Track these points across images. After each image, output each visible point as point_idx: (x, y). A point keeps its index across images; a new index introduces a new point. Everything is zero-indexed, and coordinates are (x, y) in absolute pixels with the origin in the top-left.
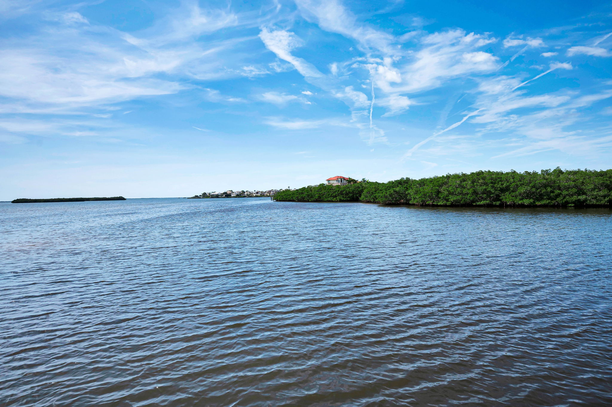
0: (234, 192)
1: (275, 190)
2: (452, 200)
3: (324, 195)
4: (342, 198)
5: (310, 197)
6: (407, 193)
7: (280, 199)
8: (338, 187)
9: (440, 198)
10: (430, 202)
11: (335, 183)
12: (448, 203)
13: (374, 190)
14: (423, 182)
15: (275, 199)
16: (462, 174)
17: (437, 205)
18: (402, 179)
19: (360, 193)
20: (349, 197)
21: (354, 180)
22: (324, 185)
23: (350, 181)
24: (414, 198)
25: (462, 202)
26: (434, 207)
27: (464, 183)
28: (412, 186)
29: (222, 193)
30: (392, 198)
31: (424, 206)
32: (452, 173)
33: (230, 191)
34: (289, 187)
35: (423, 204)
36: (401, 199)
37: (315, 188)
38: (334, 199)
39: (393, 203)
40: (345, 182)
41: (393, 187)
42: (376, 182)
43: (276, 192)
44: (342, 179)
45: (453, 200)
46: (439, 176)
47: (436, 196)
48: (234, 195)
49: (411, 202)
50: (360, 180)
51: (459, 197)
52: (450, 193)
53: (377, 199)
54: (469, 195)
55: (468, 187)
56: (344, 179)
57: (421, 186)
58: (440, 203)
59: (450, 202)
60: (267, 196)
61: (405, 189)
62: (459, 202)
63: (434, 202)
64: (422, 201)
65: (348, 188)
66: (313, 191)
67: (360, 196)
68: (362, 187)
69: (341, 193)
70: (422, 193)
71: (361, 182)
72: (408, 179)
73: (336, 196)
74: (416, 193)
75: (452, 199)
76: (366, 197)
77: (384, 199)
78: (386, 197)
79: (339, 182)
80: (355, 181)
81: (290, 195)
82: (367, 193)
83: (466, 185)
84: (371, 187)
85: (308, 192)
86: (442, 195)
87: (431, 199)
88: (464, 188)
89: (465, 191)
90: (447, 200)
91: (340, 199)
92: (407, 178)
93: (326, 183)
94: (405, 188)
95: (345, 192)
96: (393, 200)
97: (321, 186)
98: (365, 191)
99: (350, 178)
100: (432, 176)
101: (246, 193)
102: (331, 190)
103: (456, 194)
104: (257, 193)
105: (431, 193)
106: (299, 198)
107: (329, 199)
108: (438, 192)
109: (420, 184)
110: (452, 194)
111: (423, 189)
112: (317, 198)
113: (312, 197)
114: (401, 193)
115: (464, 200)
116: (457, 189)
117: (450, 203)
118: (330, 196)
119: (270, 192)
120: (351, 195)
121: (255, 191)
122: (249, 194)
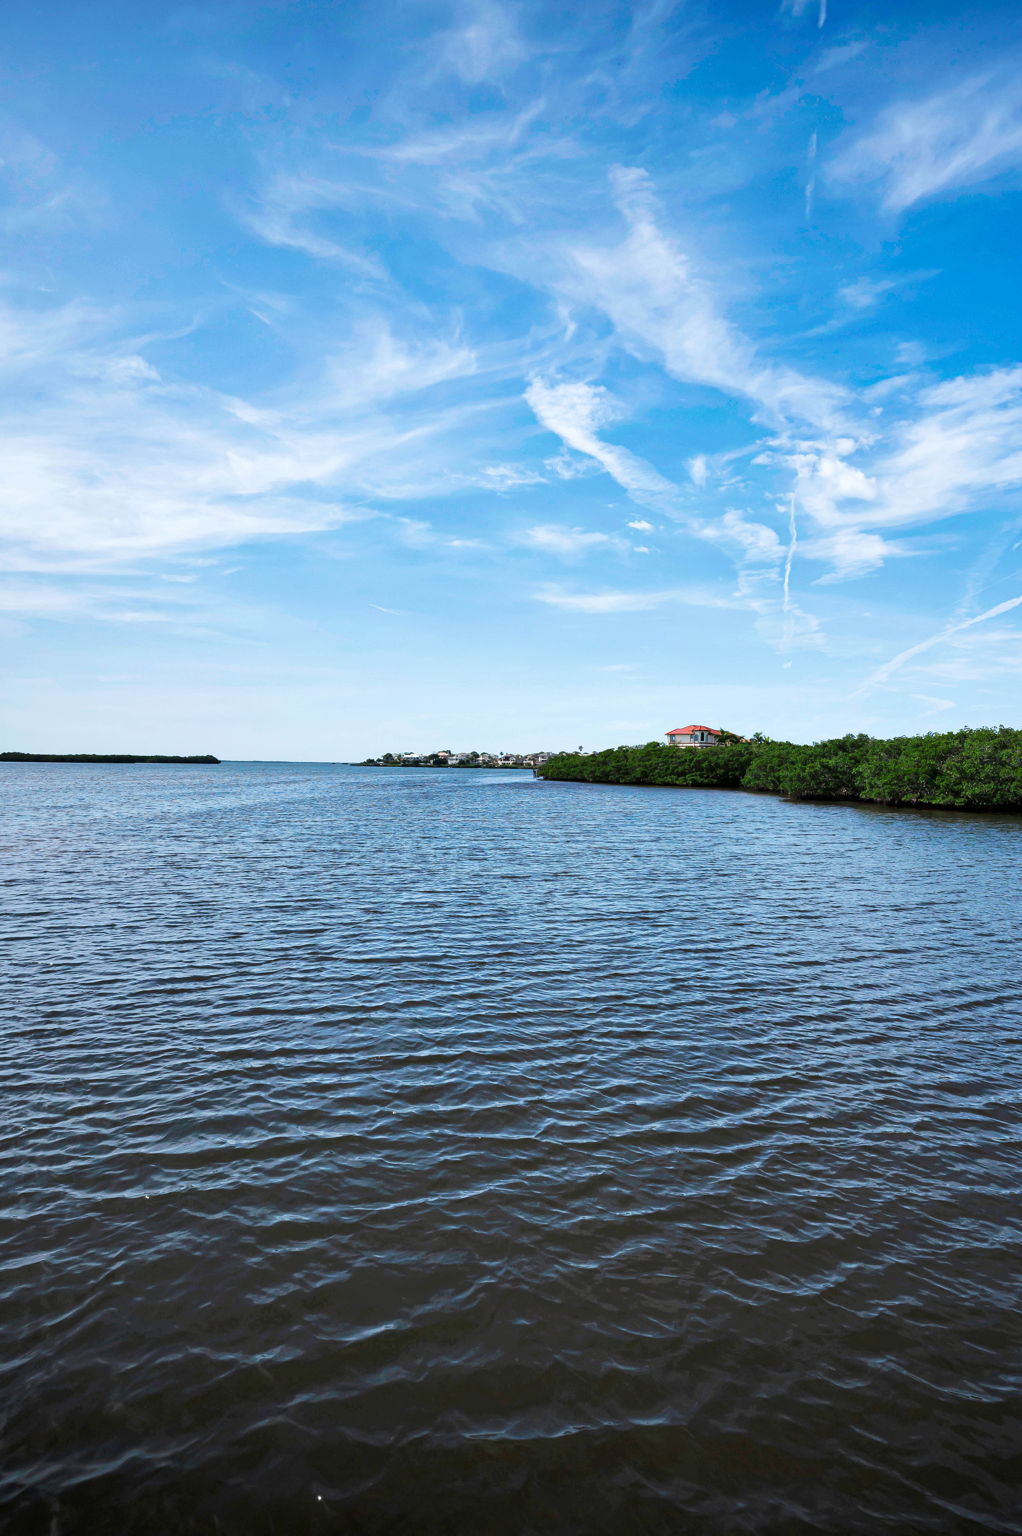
0: (453, 755)
1: (548, 753)
2: (969, 793)
3: (656, 768)
4: (699, 780)
5: (624, 774)
6: (854, 771)
7: (552, 774)
8: (690, 750)
9: (938, 787)
10: (913, 798)
11: (685, 742)
12: (959, 802)
13: (776, 761)
14: (897, 747)
15: (541, 775)
16: (1001, 730)
17: (930, 804)
18: (849, 737)
19: (743, 767)
20: (716, 777)
21: (733, 736)
22: (658, 744)
23: (724, 737)
24: (870, 783)
25: (995, 800)
26: (923, 809)
27: (1005, 752)
28: (869, 756)
29: (428, 755)
30: (817, 784)
31: (895, 805)
32: (975, 726)
33: (446, 752)
34: (581, 748)
35: (894, 800)
36: (840, 787)
37: (634, 751)
38: (681, 780)
39: (819, 795)
40: (711, 739)
41: (824, 756)
42: (788, 744)
43: (550, 757)
44: (705, 732)
45: (972, 795)
46: (941, 733)
47: (927, 783)
48: (454, 762)
49: (863, 795)
50: (748, 736)
51: (988, 788)
52: (965, 777)
53: (780, 782)
54: (1015, 784)
55: (1014, 763)
56: (710, 732)
57: (890, 756)
58: (938, 801)
59: (963, 800)
60: (529, 767)
61: (853, 761)
62: (987, 800)
63: (921, 797)
64: (890, 794)
65: (716, 754)
66: (630, 760)
67: (743, 774)
68: (751, 753)
69: (698, 766)
70: (893, 774)
71: (749, 743)
72: (863, 739)
73: (683, 774)
74: (878, 773)
75: (970, 790)
76: (757, 777)
77: (796, 785)
78: (802, 780)
79: (696, 739)
80: (735, 739)
81: (576, 766)
82: (760, 767)
83: (1009, 757)
84: (772, 753)
85: (618, 762)
86: (942, 781)
87: (914, 791)
88: (1003, 764)
89: (1004, 773)
90: (957, 794)
91: (693, 781)
92: (861, 736)
93: (665, 741)
94: (851, 758)
95: (706, 763)
96: (819, 788)
97: (651, 749)
98: (754, 764)
99: (723, 732)
100: (923, 733)
101: (481, 758)
102: (672, 757)
103: (980, 780)
104: (507, 758)
105: (916, 774)
106: (597, 774)
107: (668, 779)
108: (934, 773)
109: (888, 752)
110: (971, 778)
111: (896, 764)
112: (638, 776)
113: (627, 774)
114: (840, 773)
115: (1002, 796)
116: (983, 768)
117: (964, 802)
118: (669, 771)
119: (535, 757)
120: (720, 772)
121: (502, 754)
122: (487, 759)
